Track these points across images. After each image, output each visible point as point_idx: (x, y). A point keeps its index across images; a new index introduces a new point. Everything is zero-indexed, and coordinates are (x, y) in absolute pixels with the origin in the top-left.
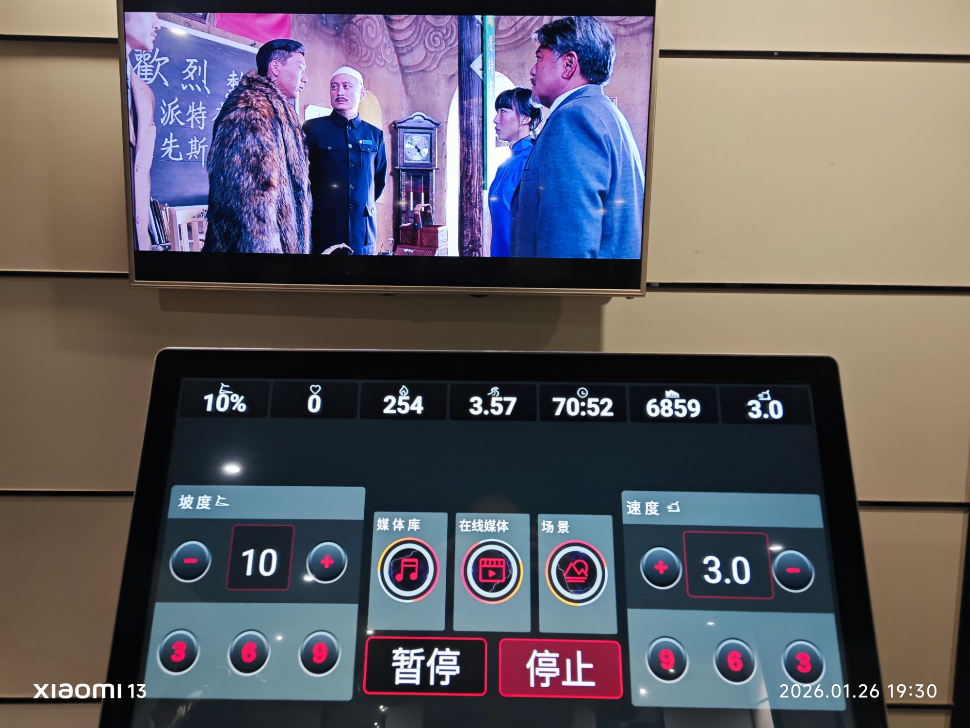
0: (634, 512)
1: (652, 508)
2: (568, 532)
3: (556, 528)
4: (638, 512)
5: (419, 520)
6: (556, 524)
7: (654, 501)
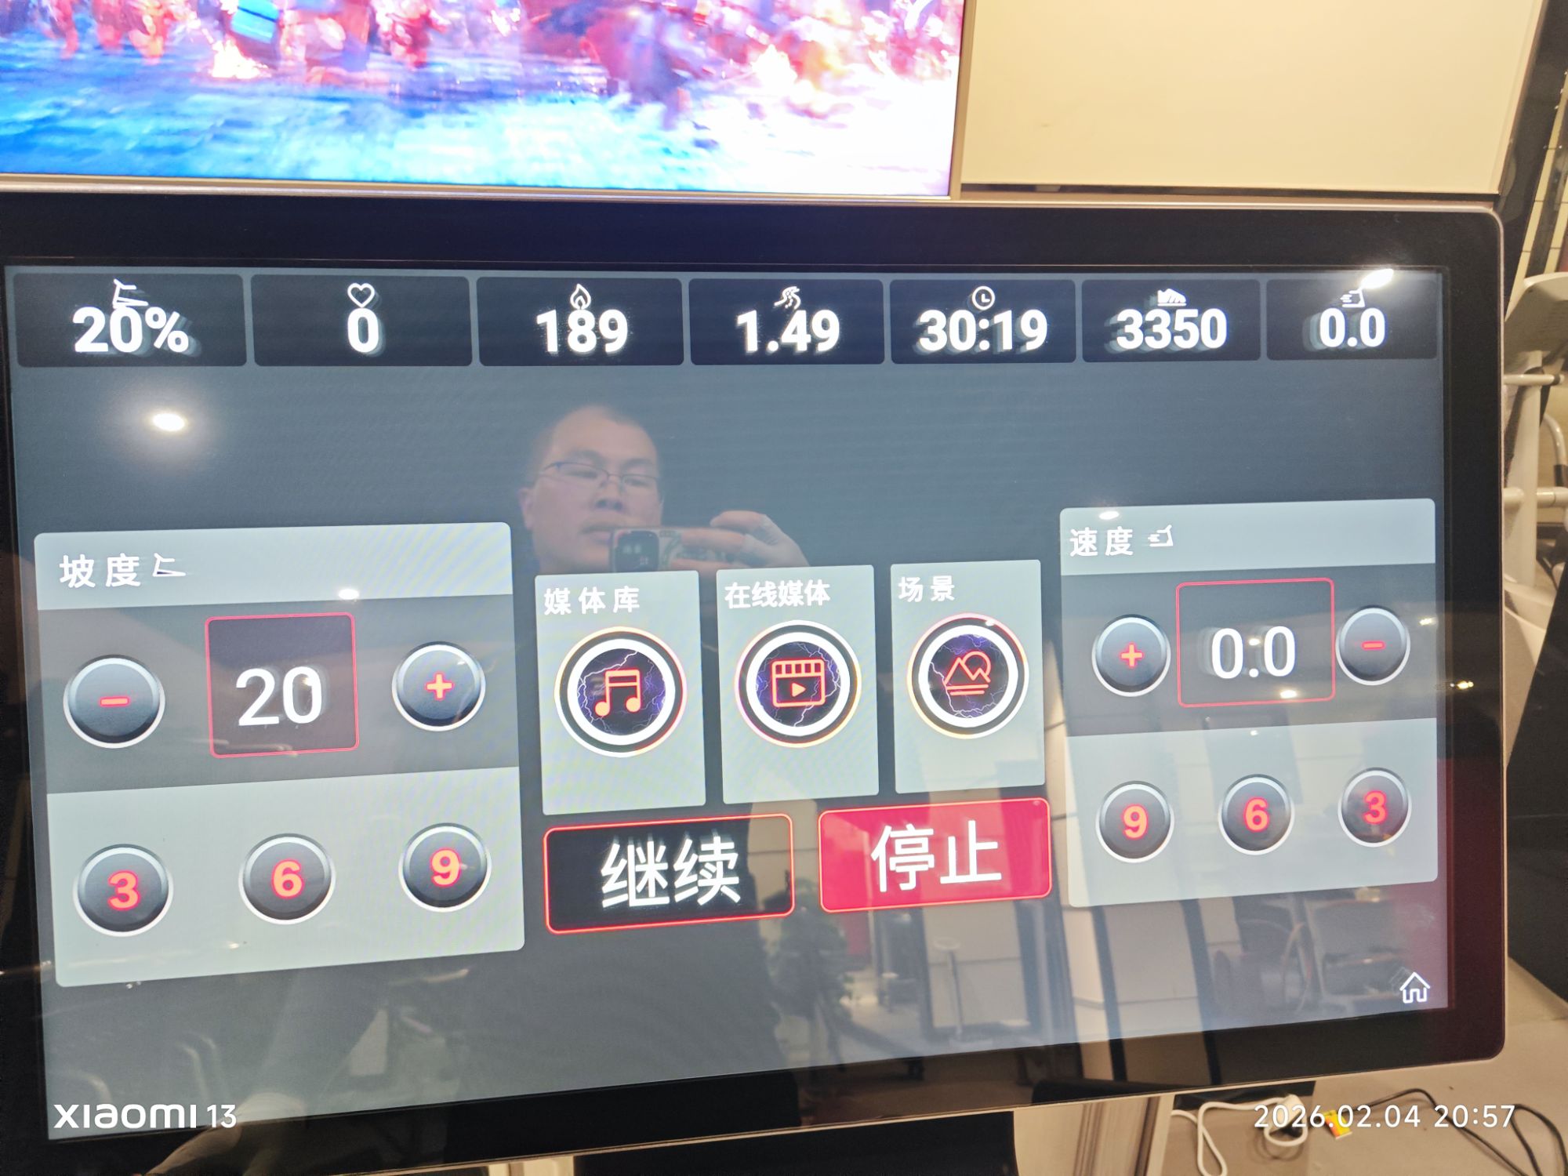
0: (1084, 551)
1: (1119, 542)
2: (952, 598)
3: (928, 592)
4: (1091, 550)
5: (637, 590)
6: (926, 582)
7: (1124, 528)
